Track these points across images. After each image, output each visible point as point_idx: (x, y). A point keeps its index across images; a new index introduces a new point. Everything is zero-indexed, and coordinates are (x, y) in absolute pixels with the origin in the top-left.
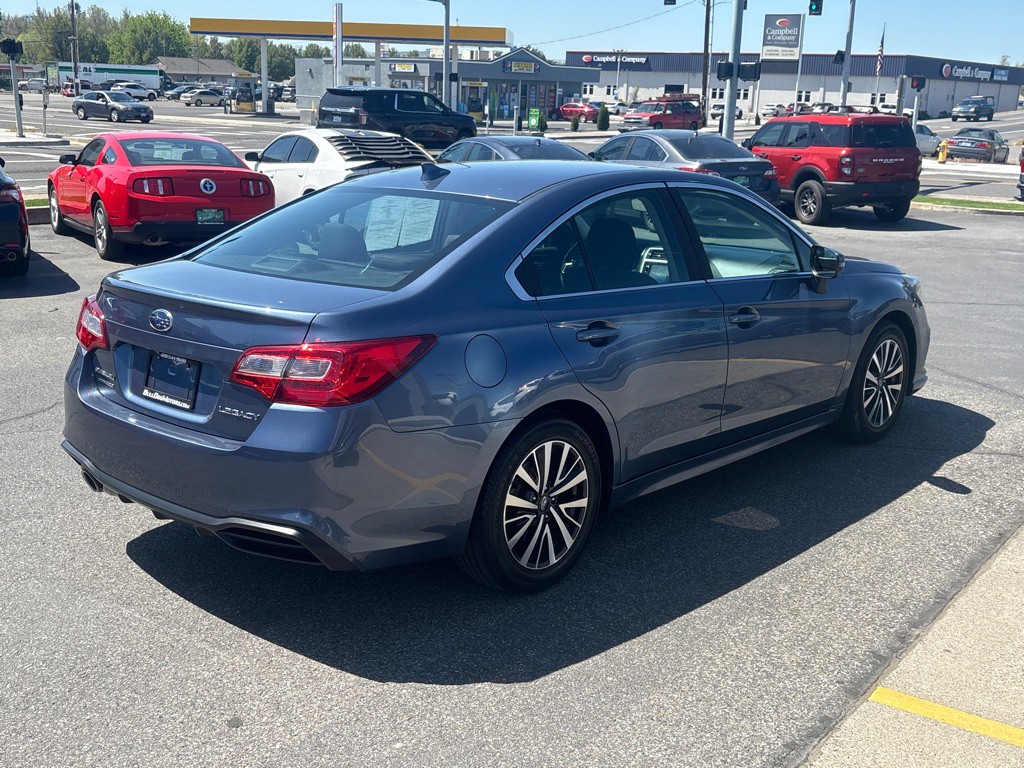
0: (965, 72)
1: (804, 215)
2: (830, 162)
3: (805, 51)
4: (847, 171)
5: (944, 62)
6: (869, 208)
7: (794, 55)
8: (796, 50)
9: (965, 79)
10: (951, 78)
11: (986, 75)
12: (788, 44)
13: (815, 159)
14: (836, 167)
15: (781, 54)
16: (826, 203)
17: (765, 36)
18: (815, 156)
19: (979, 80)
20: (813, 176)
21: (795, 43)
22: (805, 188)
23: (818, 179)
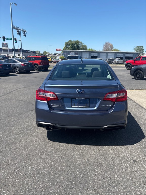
0: (29, 52)
1: (36, 70)
2: (39, 63)
3: (9, 48)
4: (41, 64)
5: (26, 50)
6: (43, 69)
7: (7, 49)
8: (8, 48)
9: (29, 53)
10: (28, 52)
11: (31, 52)
12: (6, 47)
13: (36, 62)
14: (40, 63)
15: (5, 48)
16: (39, 68)
17: (2, 46)
18: (37, 62)
19: (31, 53)
20: (36, 64)
21: (7, 47)
22: (35, 66)
23: (37, 65)
